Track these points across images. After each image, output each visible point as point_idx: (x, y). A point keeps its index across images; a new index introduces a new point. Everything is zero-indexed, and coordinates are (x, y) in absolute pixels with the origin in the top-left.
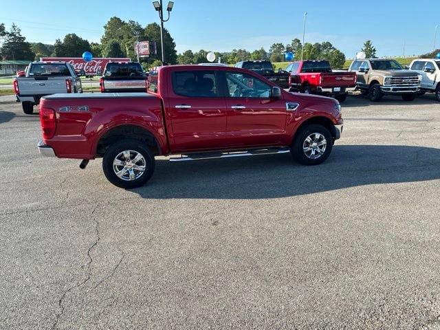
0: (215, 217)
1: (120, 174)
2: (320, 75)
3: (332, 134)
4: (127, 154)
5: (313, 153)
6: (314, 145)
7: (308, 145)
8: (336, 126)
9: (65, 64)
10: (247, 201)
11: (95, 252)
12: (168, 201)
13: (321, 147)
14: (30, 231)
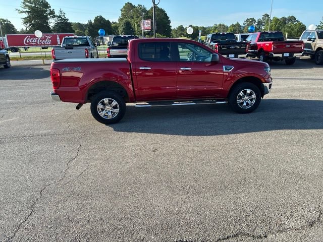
0: (156, 146)
1: (102, 114)
2: (273, 43)
5: (245, 104)
6: (246, 98)
7: (241, 98)
8: (265, 84)
9: (86, 38)
10: (184, 137)
11: (72, 164)
12: (130, 134)
13: (251, 100)
14: (39, 148)
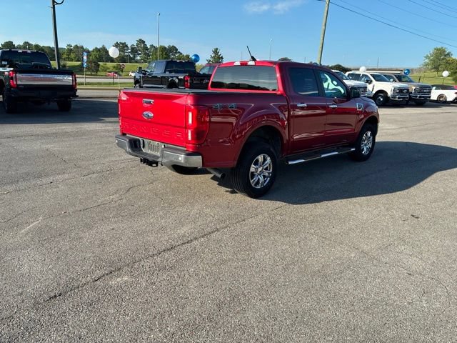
1: (253, 182)
3: (374, 133)
4: (260, 158)
6: (366, 142)
7: (363, 142)
